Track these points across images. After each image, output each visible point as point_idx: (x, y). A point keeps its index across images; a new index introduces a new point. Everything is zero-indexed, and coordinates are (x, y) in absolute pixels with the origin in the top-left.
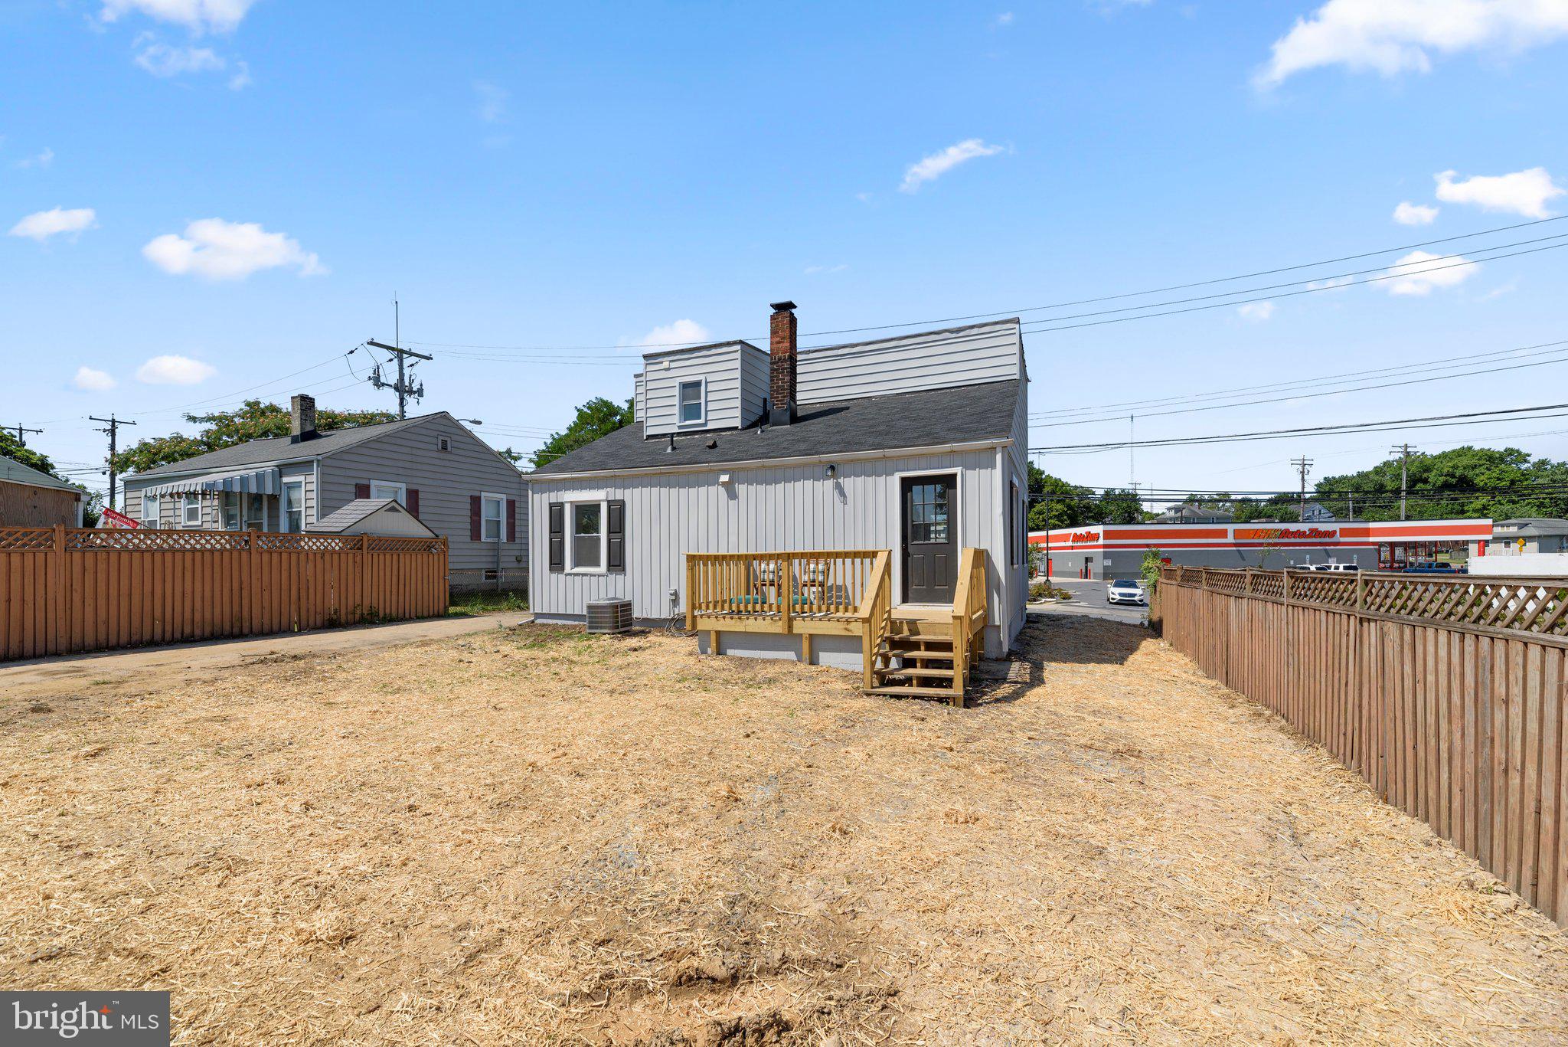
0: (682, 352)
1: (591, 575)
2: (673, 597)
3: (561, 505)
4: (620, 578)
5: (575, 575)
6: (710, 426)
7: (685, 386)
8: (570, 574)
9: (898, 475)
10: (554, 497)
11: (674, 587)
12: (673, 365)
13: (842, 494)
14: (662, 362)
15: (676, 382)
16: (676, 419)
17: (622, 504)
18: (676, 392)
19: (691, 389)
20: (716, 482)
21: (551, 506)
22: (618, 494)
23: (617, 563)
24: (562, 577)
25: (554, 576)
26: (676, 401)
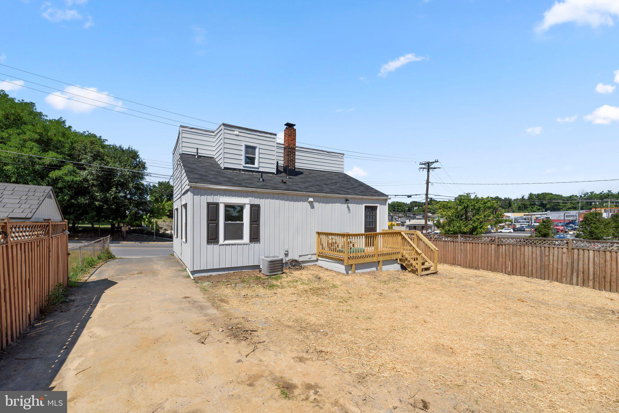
0: (247, 129)
1: (238, 245)
2: (287, 253)
3: (217, 205)
4: (257, 245)
5: (226, 245)
6: (261, 170)
7: (247, 147)
8: (223, 245)
9: (364, 205)
10: (211, 199)
11: (286, 248)
12: (241, 134)
13: (349, 210)
14: (234, 131)
15: (243, 144)
16: (243, 162)
17: (258, 206)
18: (243, 148)
19: (250, 149)
20: (306, 200)
21: (209, 204)
22: (256, 201)
23: (255, 237)
24: (216, 247)
25: (211, 247)
26: (243, 153)
